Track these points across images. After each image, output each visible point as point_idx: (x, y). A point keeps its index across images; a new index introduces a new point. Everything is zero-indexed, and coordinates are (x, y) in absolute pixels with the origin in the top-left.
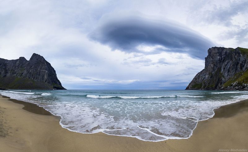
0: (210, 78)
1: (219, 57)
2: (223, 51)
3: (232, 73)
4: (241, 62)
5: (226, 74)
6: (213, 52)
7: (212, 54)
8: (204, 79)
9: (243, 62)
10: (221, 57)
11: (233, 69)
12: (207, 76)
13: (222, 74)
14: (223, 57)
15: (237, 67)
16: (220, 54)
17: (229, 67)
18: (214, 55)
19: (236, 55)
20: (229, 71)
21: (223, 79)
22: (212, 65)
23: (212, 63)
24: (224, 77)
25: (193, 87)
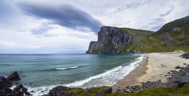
0: (104, 46)
1: (108, 33)
2: (110, 29)
3: (120, 43)
4: (126, 38)
5: (116, 44)
6: (104, 29)
7: (103, 30)
8: (99, 46)
9: (127, 38)
10: (109, 33)
11: (120, 41)
12: (102, 45)
13: (113, 44)
14: (110, 33)
15: (123, 40)
16: (109, 31)
17: (118, 40)
18: (104, 32)
19: (121, 33)
20: (118, 43)
21: (115, 47)
22: (104, 38)
23: (104, 37)
24: (115, 46)
25: (92, 52)
